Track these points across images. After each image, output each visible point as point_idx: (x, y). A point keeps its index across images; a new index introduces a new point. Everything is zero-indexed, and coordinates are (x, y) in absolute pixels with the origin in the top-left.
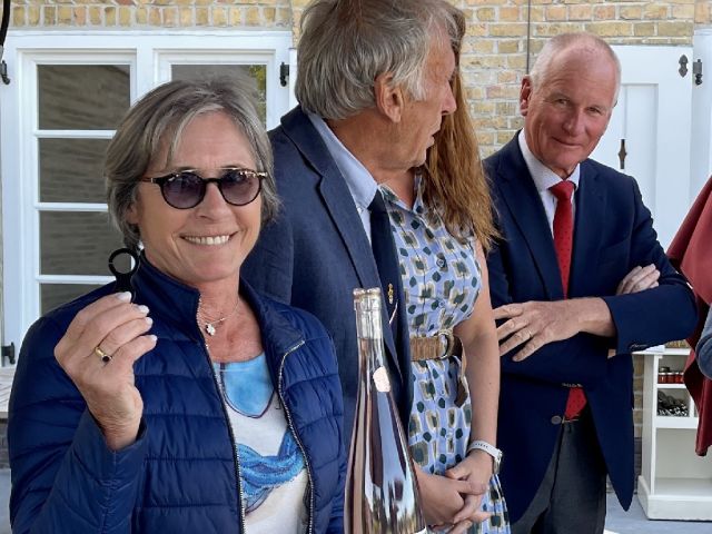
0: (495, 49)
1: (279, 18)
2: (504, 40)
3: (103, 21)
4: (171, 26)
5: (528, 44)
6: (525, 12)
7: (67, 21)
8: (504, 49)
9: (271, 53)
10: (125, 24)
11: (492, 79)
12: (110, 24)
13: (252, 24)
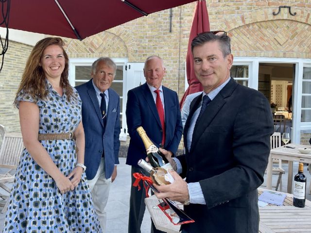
0: (172, 62)
1: (125, 56)
2: (174, 60)
6: (179, 54)
7: (81, 57)
8: (174, 62)
9: (124, 63)
10: (93, 57)
11: (171, 69)
12: (90, 57)
13: (120, 57)
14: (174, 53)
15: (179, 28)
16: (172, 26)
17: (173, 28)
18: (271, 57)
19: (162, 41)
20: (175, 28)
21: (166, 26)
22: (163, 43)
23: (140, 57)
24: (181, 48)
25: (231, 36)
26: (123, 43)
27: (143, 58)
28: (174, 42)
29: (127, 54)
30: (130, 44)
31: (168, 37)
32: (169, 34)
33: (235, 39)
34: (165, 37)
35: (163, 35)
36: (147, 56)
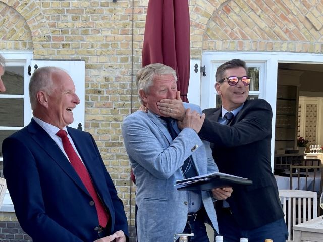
0: (119, 60)
1: (28, 46)
2: (122, 56)
5: (132, 58)
6: (131, 45)
8: (123, 60)
9: (25, 61)
11: (117, 73)
13: (16, 49)
14: (121, 43)
18: (300, 52)
19: (98, 19)
22: (101, 22)
23: (56, 50)
24: (134, 34)
25: (229, 11)
26: (23, 21)
27: (63, 51)
28: (121, 22)
29: (32, 43)
30: (36, 23)
31: (111, 11)
32: (112, 6)
33: (235, 17)
34: (105, 12)
35: (99, 7)
36: (69, 47)
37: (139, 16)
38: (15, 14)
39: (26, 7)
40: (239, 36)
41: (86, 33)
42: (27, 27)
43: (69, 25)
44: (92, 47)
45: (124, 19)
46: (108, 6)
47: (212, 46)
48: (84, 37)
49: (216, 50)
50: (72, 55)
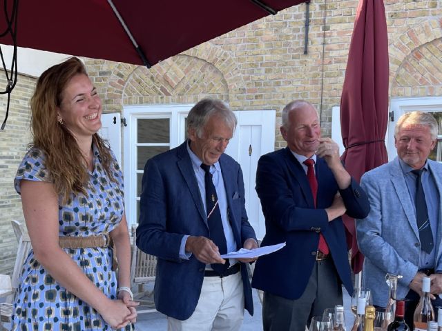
3: (160, 102)
4: (184, 103)
5: (321, 106)
6: (320, 93)
7: (147, 102)
10: (168, 103)
12: (162, 103)
14: (311, 93)
15: (322, 46)
16: (310, 42)
17: (310, 46)
19: (289, 71)
20: (315, 47)
21: (297, 43)
22: (292, 73)
23: (249, 101)
24: (324, 83)
25: (420, 57)
26: (221, 77)
27: (256, 102)
28: (311, 73)
29: (228, 96)
30: (232, 78)
31: (301, 63)
32: (303, 58)
33: (426, 63)
34: (296, 64)
35: (291, 60)
36: (262, 98)
37: (329, 66)
38: (214, 70)
39: (224, 63)
40: (430, 81)
41: (278, 84)
42: (224, 81)
43: (262, 77)
44: (283, 97)
45: (315, 70)
46: (299, 58)
47: (401, 92)
48: (276, 88)
49: (404, 96)
50: (264, 105)
